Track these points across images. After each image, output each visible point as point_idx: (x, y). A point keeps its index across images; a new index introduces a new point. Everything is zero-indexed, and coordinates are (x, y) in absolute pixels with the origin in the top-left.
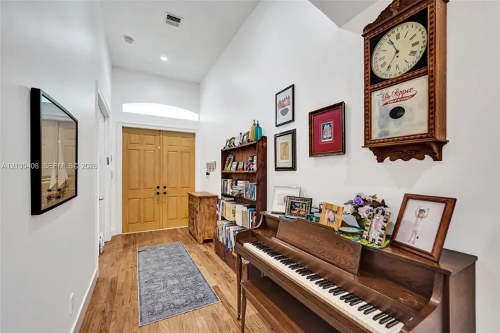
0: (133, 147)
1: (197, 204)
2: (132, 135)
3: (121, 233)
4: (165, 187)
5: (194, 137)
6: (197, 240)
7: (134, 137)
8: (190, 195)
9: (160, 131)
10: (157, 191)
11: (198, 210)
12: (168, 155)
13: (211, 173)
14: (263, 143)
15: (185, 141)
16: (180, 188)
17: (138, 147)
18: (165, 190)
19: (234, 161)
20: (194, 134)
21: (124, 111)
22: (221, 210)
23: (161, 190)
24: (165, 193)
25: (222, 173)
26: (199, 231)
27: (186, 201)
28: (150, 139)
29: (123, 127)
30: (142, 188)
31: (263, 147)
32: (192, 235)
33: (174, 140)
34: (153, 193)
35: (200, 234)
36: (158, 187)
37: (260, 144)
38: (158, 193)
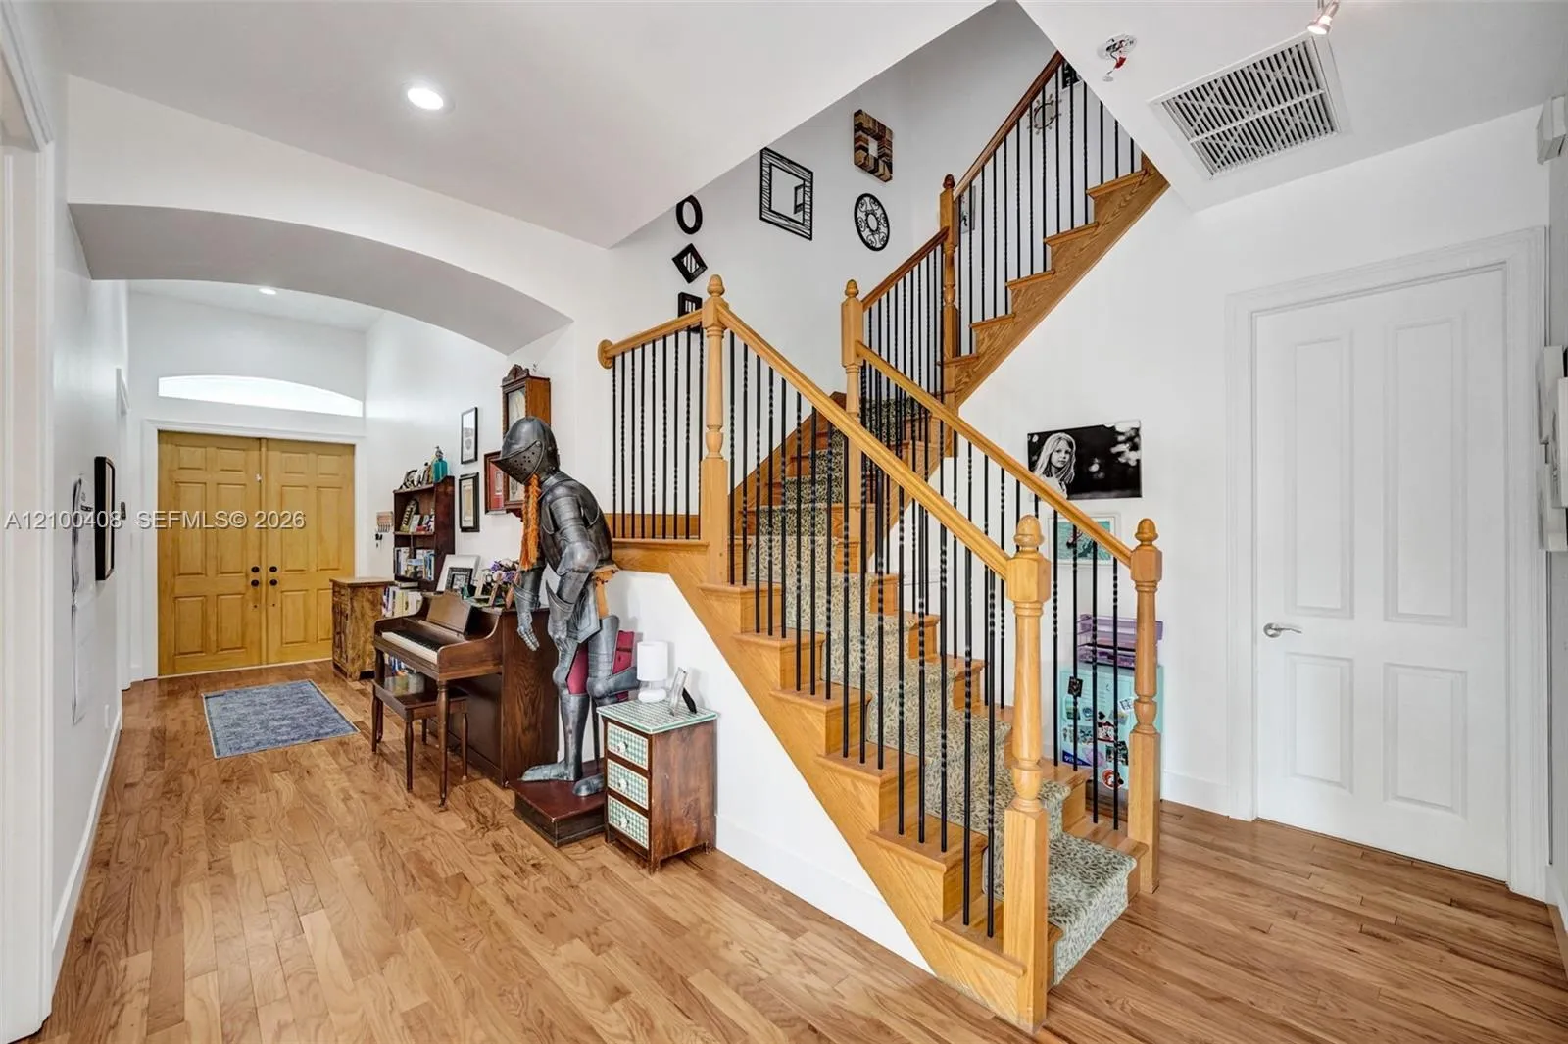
0: (186, 476)
1: (346, 599)
2: (183, 450)
3: (154, 674)
4: (273, 569)
5: (353, 453)
6: (345, 675)
7: (190, 455)
8: (335, 584)
9: (259, 439)
10: (253, 577)
11: (348, 612)
12: (282, 495)
13: (384, 534)
14: (446, 488)
15: (329, 463)
16: (313, 569)
17: (199, 476)
18: (272, 576)
19: (417, 512)
20: (353, 446)
21: (162, 393)
22: (390, 607)
23: (264, 575)
24: (274, 583)
25: (396, 537)
26: (351, 653)
27: (328, 599)
28: (235, 457)
29: (159, 432)
30: (211, 572)
31: (446, 494)
32: (339, 670)
33: (297, 459)
34: (241, 583)
35: (353, 660)
36: (255, 570)
37: (441, 490)
38: (255, 583)
